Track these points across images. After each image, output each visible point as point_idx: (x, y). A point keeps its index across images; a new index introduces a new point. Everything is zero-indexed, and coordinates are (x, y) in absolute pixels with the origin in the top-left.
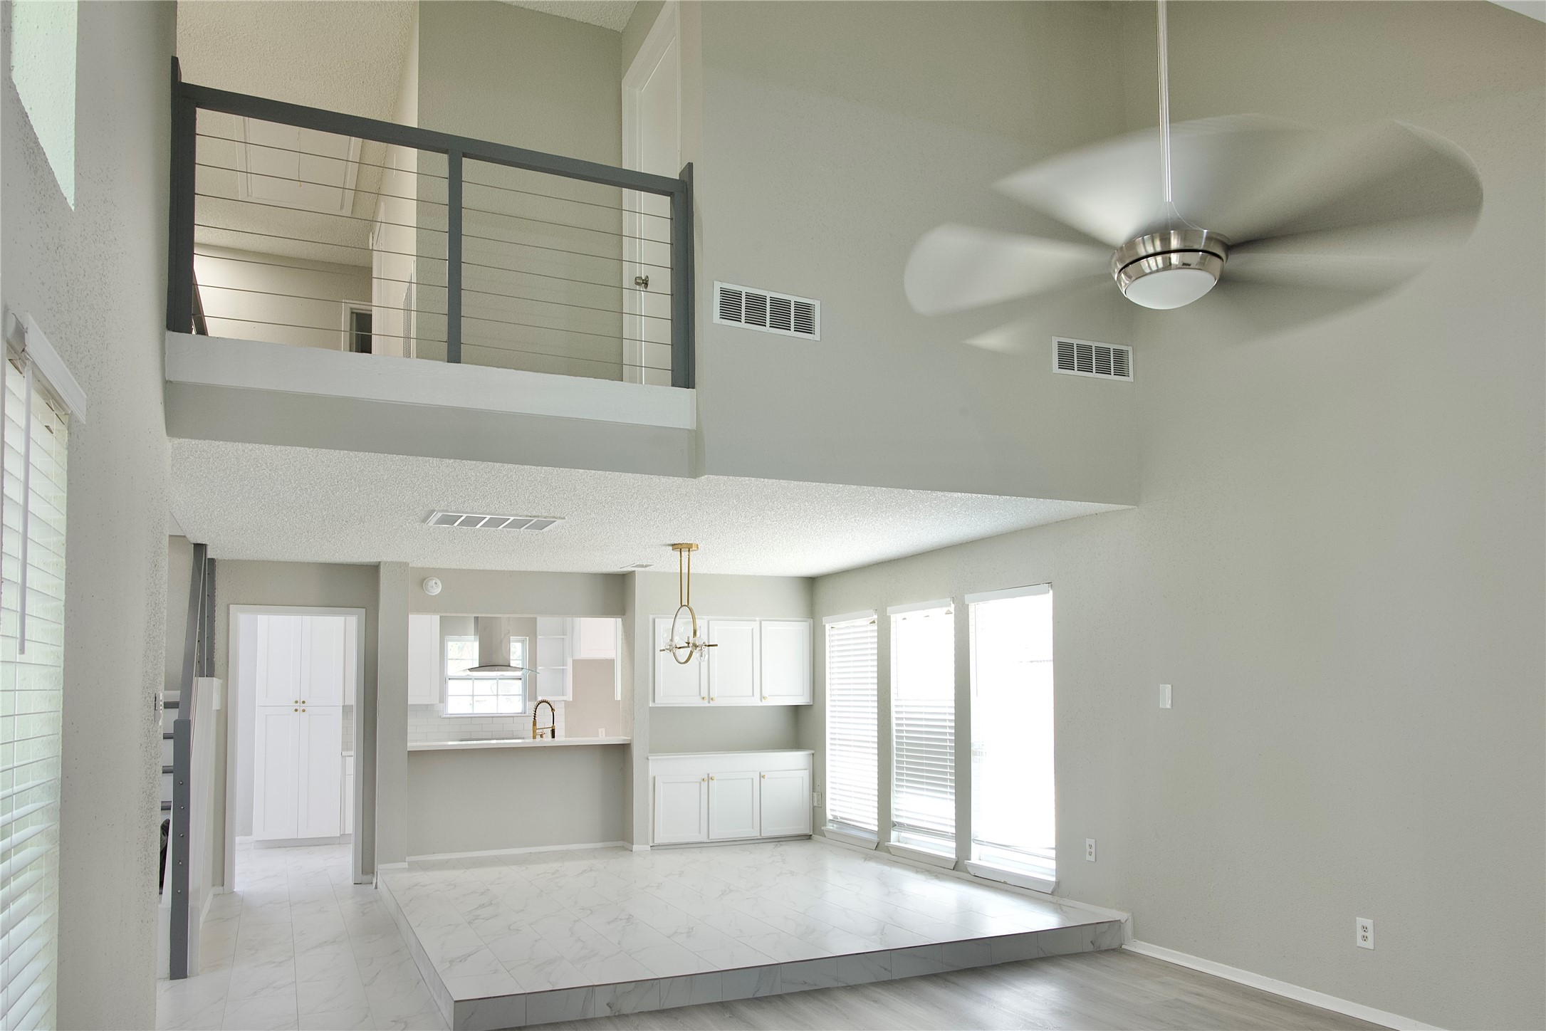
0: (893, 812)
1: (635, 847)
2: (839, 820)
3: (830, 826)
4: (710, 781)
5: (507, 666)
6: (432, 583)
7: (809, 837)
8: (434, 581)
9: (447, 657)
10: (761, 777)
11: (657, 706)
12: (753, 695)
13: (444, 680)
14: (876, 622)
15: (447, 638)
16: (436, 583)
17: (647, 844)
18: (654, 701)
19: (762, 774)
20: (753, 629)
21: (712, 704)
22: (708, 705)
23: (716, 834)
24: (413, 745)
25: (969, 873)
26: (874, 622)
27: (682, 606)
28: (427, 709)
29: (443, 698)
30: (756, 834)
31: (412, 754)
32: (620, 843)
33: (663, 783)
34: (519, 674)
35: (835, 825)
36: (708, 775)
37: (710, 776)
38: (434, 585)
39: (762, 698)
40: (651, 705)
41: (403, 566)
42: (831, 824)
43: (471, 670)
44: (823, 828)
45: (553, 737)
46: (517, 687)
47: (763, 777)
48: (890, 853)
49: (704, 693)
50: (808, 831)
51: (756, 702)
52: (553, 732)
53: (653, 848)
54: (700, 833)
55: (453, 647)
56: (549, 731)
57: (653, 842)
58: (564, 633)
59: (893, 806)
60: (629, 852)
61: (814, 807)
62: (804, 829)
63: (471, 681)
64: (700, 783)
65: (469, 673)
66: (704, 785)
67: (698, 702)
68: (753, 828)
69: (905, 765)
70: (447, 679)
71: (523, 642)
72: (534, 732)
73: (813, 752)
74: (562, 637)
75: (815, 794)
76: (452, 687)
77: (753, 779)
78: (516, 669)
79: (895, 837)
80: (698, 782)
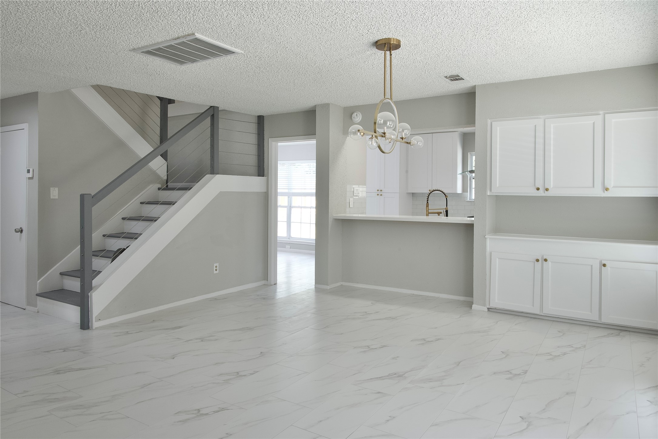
1: (475, 306)
10: (601, 265)
11: (493, 194)
12: (594, 187)
17: (484, 305)
18: (491, 190)
19: (604, 262)
20: (594, 123)
21: (547, 194)
22: (543, 195)
23: (550, 309)
30: (594, 317)
33: (499, 258)
36: (543, 256)
37: (545, 257)
38: (356, 116)
39: (604, 189)
40: (489, 193)
47: (604, 265)
49: (539, 184)
51: (598, 192)
53: (489, 310)
54: (534, 306)
57: (489, 304)
60: (469, 309)
64: (534, 262)
66: (538, 265)
67: (533, 192)
68: (591, 312)
72: (427, 211)
77: (592, 266)
80: (532, 262)
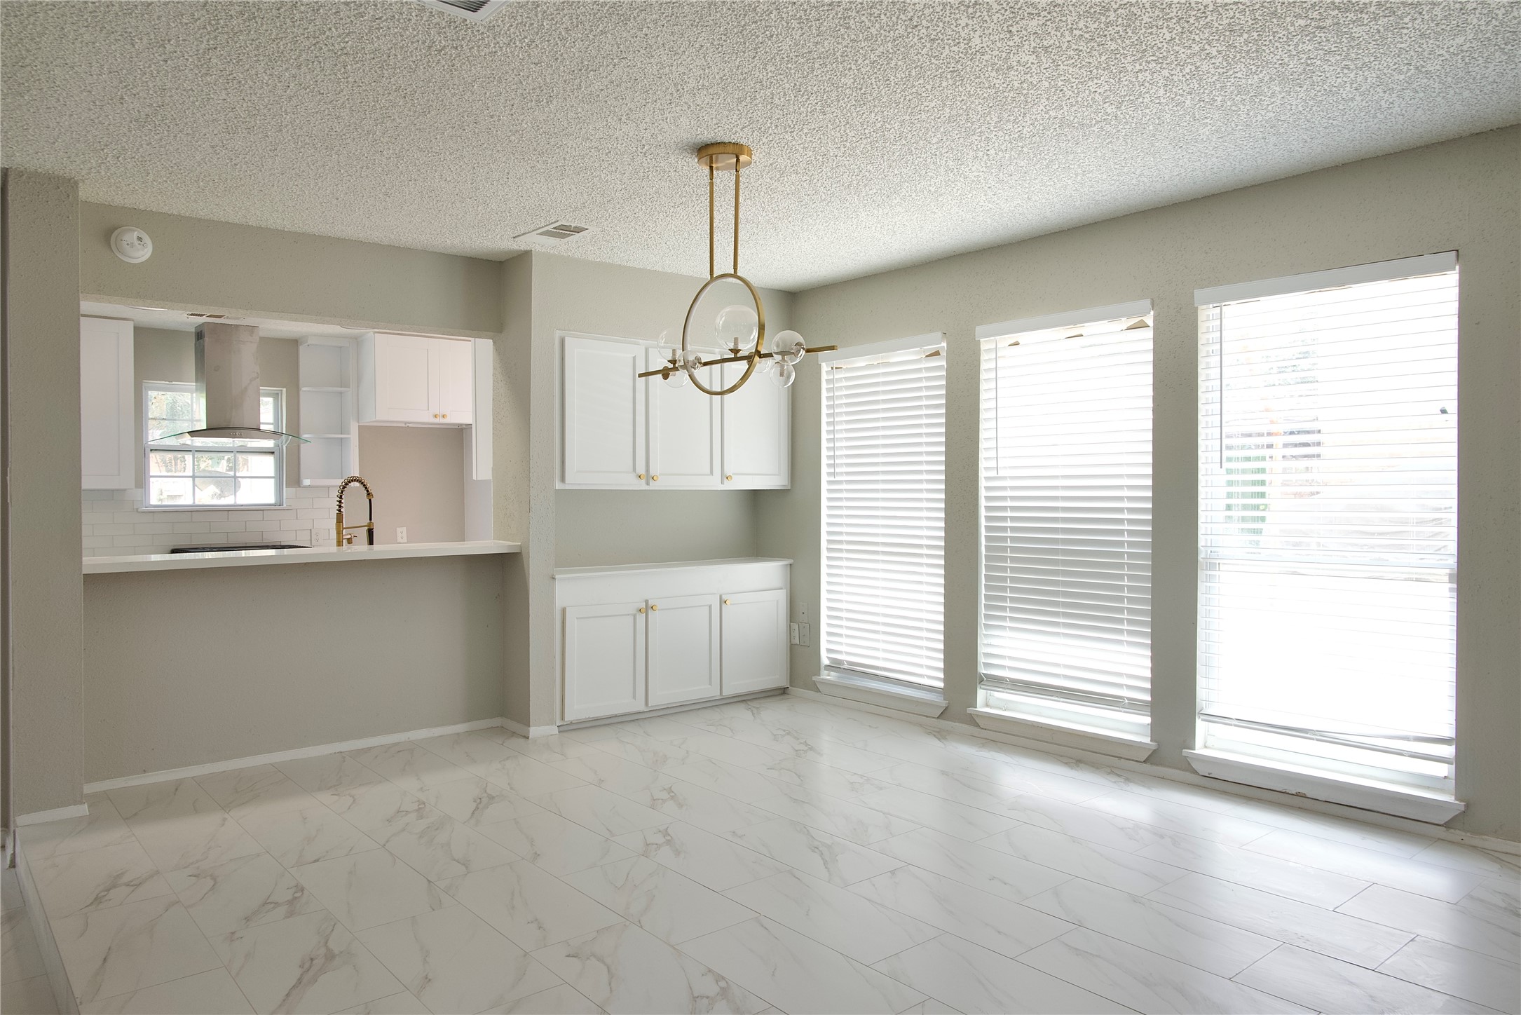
0: (981, 659)
1: (534, 731)
2: (846, 667)
3: (827, 676)
4: (650, 612)
5: (255, 430)
6: (132, 236)
7: (783, 692)
8: (135, 235)
9: (147, 414)
10: (723, 602)
11: (567, 487)
12: (712, 473)
13: (142, 452)
14: (944, 354)
15: (147, 383)
16: (140, 239)
17: (552, 722)
18: (563, 479)
19: (724, 597)
21: (654, 486)
22: (645, 487)
23: (658, 697)
24: (94, 561)
25: (1195, 772)
26: (937, 353)
27: (713, 279)
28: (112, 497)
29: (141, 479)
30: (715, 693)
31: (95, 581)
32: (497, 722)
33: (579, 619)
34: (269, 444)
35: (832, 673)
36: (647, 602)
37: (650, 603)
38: (136, 242)
39: (725, 477)
40: (558, 486)
41: (64, 186)
42: (826, 672)
43: (193, 433)
44: (814, 678)
45: (371, 542)
46: (267, 465)
47: (725, 602)
48: (978, 726)
49: (641, 469)
50: (784, 683)
51: (715, 482)
52: (370, 533)
53: (561, 729)
54: (634, 697)
55: (159, 401)
56: (363, 533)
57: (563, 718)
58: (343, 383)
59: (982, 649)
60: (522, 740)
61: (791, 645)
62: (780, 680)
63: (191, 453)
64: (635, 616)
65: (187, 440)
66: (641, 619)
67: (630, 483)
68: (710, 684)
69: (1009, 584)
70: (148, 450)
71: (276, 396)
72: (339, 533)
73: (791, 561)
74: (339, 389)
75: (796, 626)
76: (155, 464)
77: (710, 606)
78: (267, 435)
79: (988, 702)
80: (631, 615)
